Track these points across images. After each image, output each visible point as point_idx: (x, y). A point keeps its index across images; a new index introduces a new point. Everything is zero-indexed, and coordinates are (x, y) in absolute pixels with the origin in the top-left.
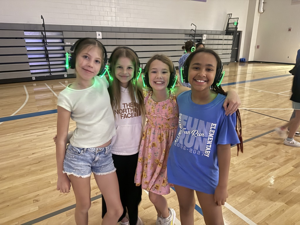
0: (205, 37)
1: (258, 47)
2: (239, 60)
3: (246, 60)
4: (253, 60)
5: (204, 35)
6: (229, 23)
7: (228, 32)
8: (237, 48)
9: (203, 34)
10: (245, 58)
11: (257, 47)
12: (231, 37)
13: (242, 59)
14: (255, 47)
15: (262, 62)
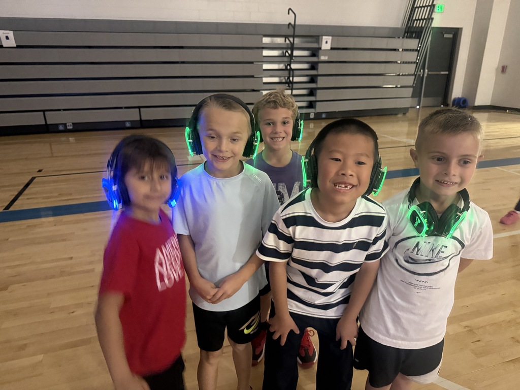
0: (327, 42)
1: (504, 69)
2: (450, 102)
3: (470, 104)
4: (489, 104)
5: (324, 37)
6: (415, 6)
7: (411, 31)
8: (447, 73)
9: (322, 36)
10: (464, 97)
11: (500, 69)
12: (413, 43)
13: (459, 99)
14: (497, 69)
15: (510, 109)
